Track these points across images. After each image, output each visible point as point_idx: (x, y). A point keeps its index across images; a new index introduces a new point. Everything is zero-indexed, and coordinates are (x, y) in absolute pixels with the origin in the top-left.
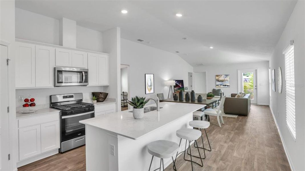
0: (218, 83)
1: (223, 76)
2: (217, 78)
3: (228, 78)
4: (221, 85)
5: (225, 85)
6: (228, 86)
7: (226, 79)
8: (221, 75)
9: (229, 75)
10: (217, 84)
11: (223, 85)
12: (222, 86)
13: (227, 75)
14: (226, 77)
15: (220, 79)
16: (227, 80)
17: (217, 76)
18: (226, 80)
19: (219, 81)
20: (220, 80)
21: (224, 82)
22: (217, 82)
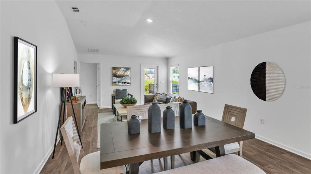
0: (116, 79)
1: (122, 69)
2: (114, 71)
3: (128, 73)
4: (119, 82)
5: (125, 83)
6: (128, 83)
7: (126, 73)
8: (120, 68)
9: (130, 68)
10: (114, 81)
11: (123, 83)
12: (120, 84)
13: (127, 69)
14: (126, 71)
15: (118, 73)
16: (128, 76)
17: (114, 69)
18: (126, 75)
19: (116, 77)
20: (117, 75)
21: (124, 78)
22: (113, 78)
